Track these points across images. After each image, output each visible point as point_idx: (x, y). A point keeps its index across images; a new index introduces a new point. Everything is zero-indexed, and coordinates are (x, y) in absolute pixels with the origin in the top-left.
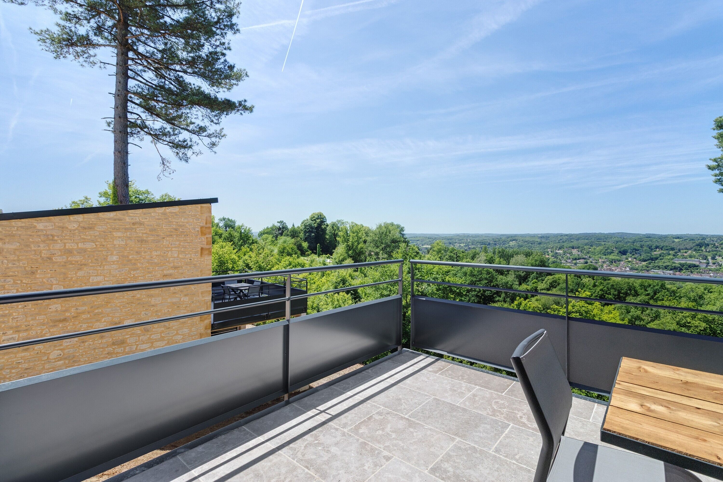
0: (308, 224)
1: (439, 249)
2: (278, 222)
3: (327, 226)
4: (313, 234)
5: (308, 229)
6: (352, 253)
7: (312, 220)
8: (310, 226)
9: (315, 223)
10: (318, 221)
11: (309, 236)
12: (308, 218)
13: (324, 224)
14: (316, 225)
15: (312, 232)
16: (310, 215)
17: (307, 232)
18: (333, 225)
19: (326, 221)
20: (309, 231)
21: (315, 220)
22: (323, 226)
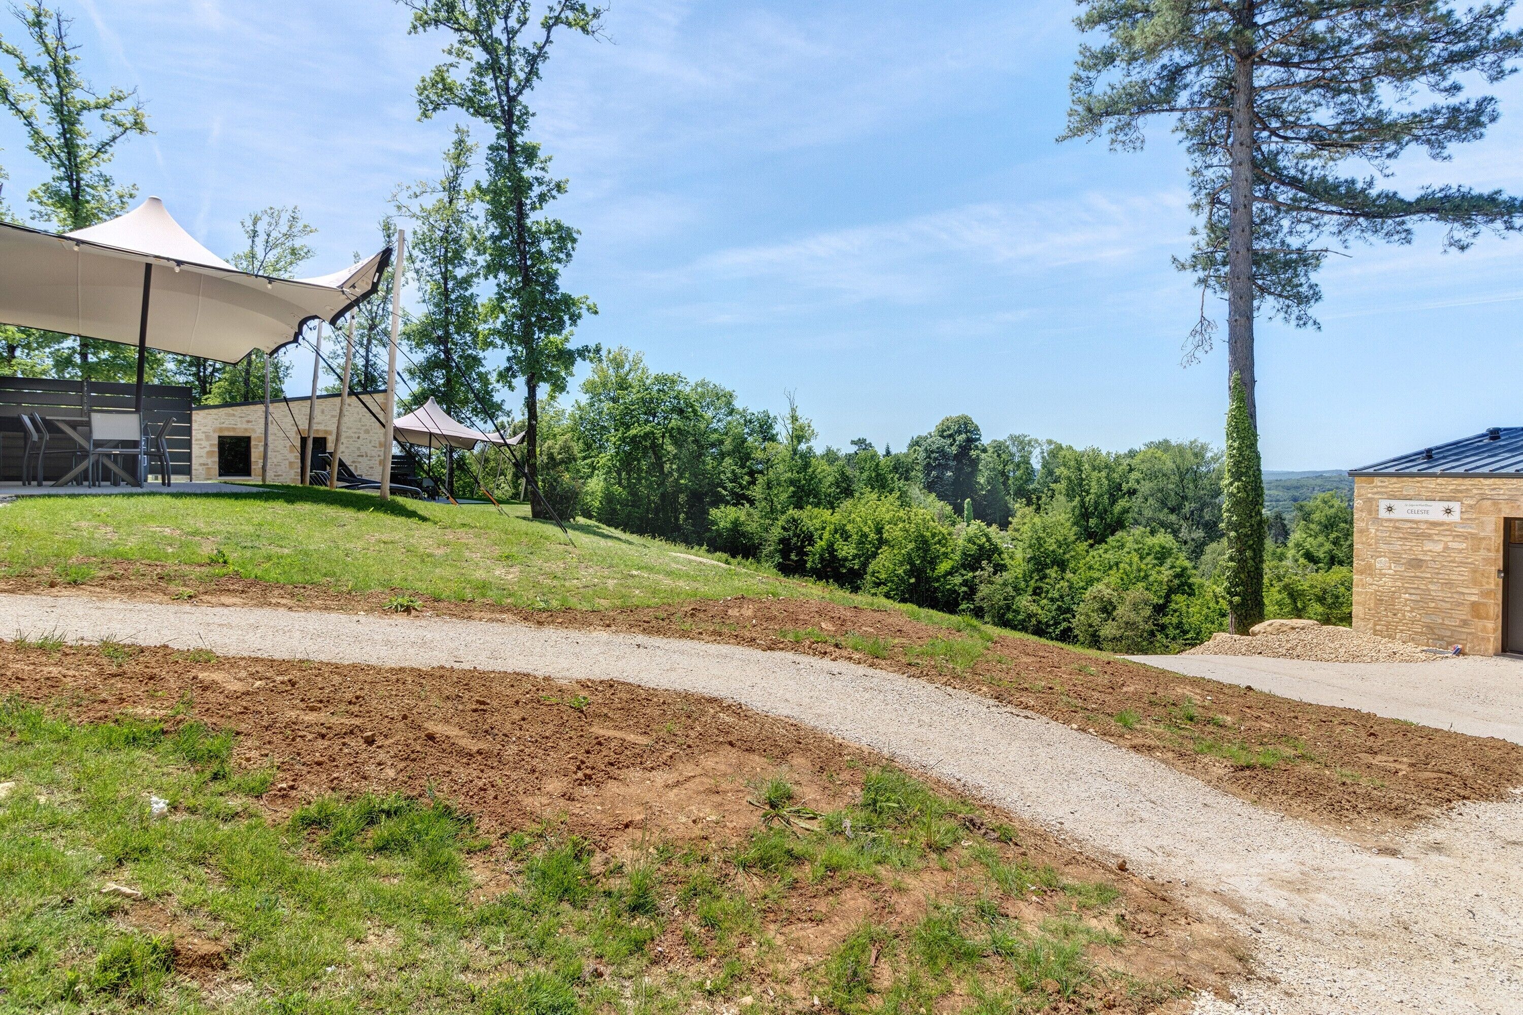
0: (934, 447)
1: (1329, 518)
2: (853, 442)
3: (985, 451)
4: (949, 474)
5: (936, 459)
6: (1097, 526)
7: (944, 437)
8: (941, 451)
9: (952, 445)
10: (961, 438)
11: (937, 477)
12: (933, 430)
13: (976, 446)
14: (954, 450)
15: (946, 467)
16: (938, 421)
17: (934, 468)
18: (999, 448)
19: (979, 439)
20: (939, 464)
21: (950, 436)
22: (972, 452)
